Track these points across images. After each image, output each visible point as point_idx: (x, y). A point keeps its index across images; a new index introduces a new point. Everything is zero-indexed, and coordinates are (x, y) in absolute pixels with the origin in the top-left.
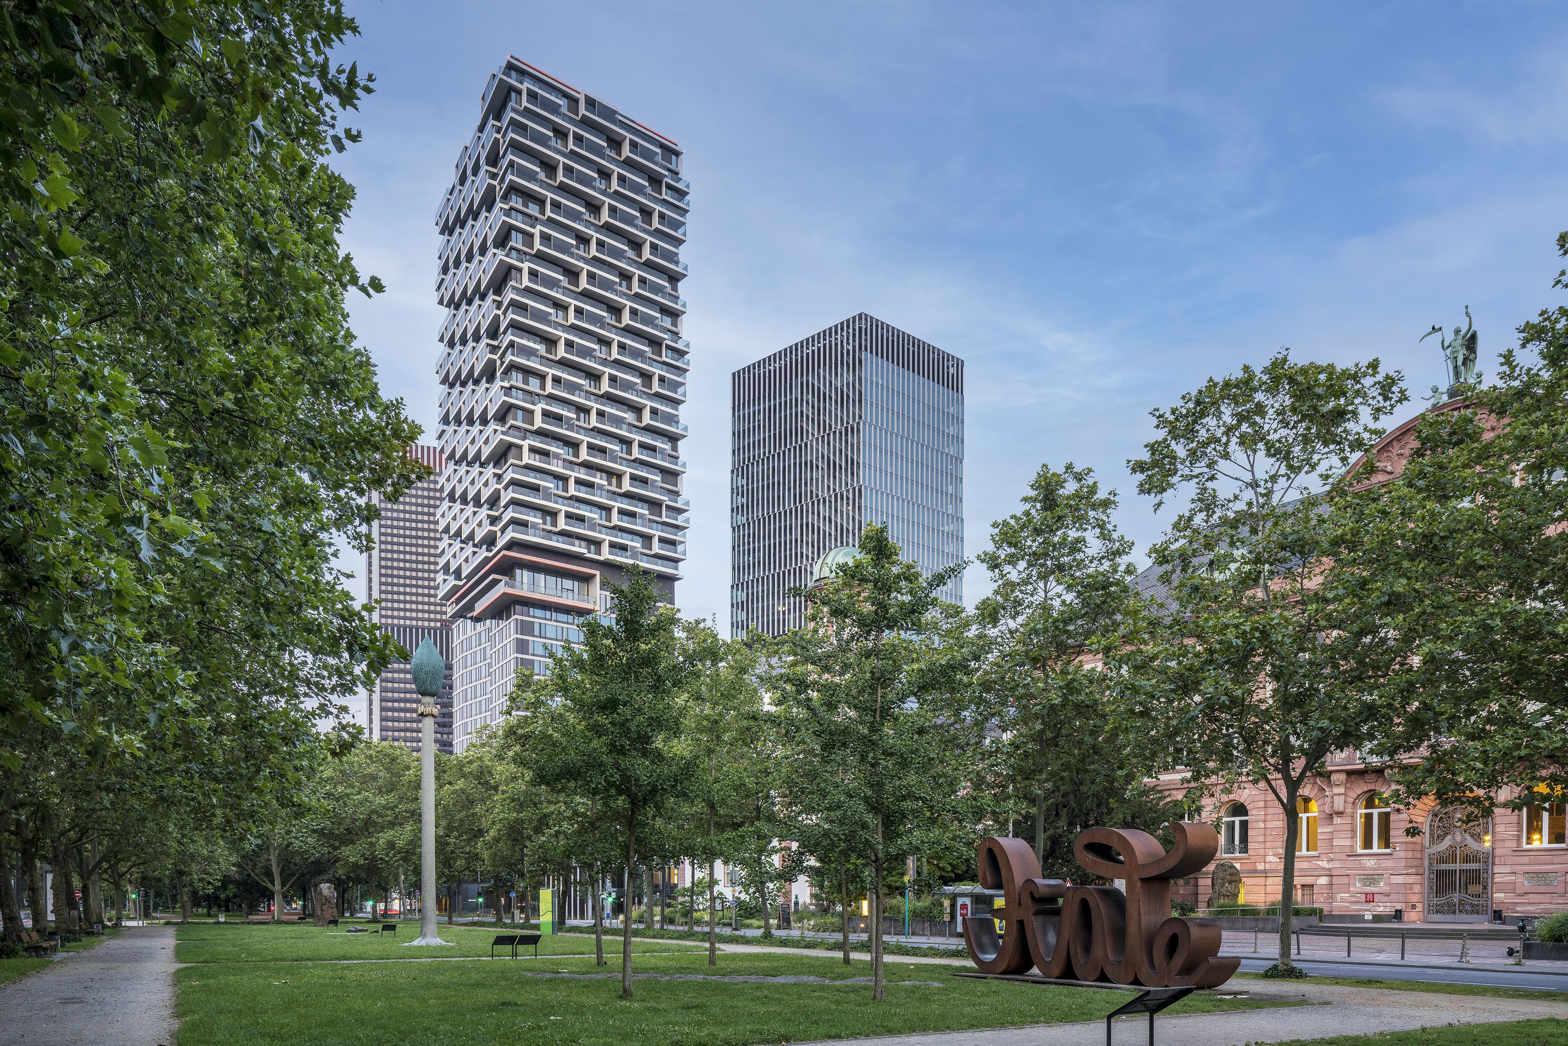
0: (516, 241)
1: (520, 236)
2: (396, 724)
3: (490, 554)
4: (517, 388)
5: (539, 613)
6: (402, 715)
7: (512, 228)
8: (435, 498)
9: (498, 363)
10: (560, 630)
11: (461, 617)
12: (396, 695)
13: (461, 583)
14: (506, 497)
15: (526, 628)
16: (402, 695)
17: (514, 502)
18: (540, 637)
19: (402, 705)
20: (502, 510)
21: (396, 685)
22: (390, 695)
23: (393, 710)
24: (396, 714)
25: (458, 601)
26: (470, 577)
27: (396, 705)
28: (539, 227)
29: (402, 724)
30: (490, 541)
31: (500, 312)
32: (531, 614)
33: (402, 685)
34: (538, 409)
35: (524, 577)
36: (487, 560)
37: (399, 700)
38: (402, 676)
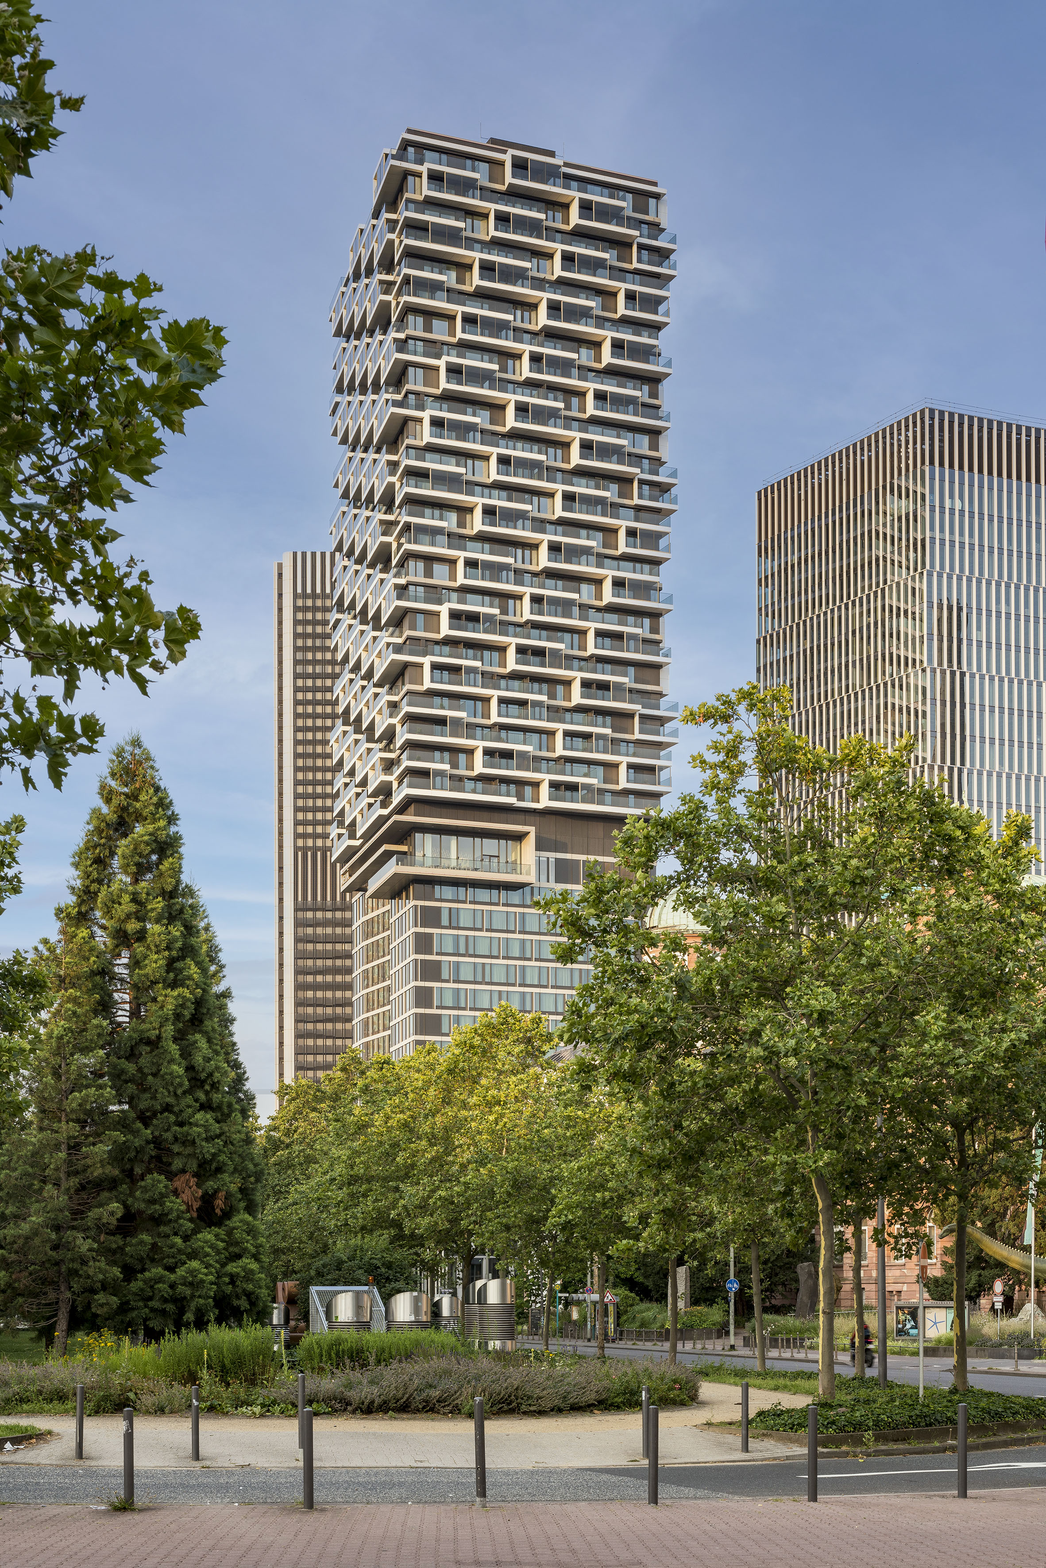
0: (415, 383)
1: (420, 371)
2: (320, 1010)
3: (385, 812)
4: (416, 585)
5: (448, 892)
6: (329, 994)
7: (407, 364)
8: (325, 716)
9: (394, 546)
10: (479, 915)
11: (359, 890)
12: (319, 963)
13: (357, 843)
14: (402, 736)
15: (430, 917)
16: (329, 963)
17: (411, 745)
18: (450, 927)
19: (329, 978)
20: (398, 752)
21: (319, 947)
22: (310, 963)
23: (315, 987)
24: (319, 994)
25: (352, 870)
26: (367, 836)
27: (319, 978)
28: (445, 358)
29: (329, 1010)
30: (385, 792)
31: (393, 479)
32: (437, 896)
33: (329, 947)
34: (444, 610)
35: (426, 844)
36: (382, 820)
37: (323, 972)
38: (329, 930)
